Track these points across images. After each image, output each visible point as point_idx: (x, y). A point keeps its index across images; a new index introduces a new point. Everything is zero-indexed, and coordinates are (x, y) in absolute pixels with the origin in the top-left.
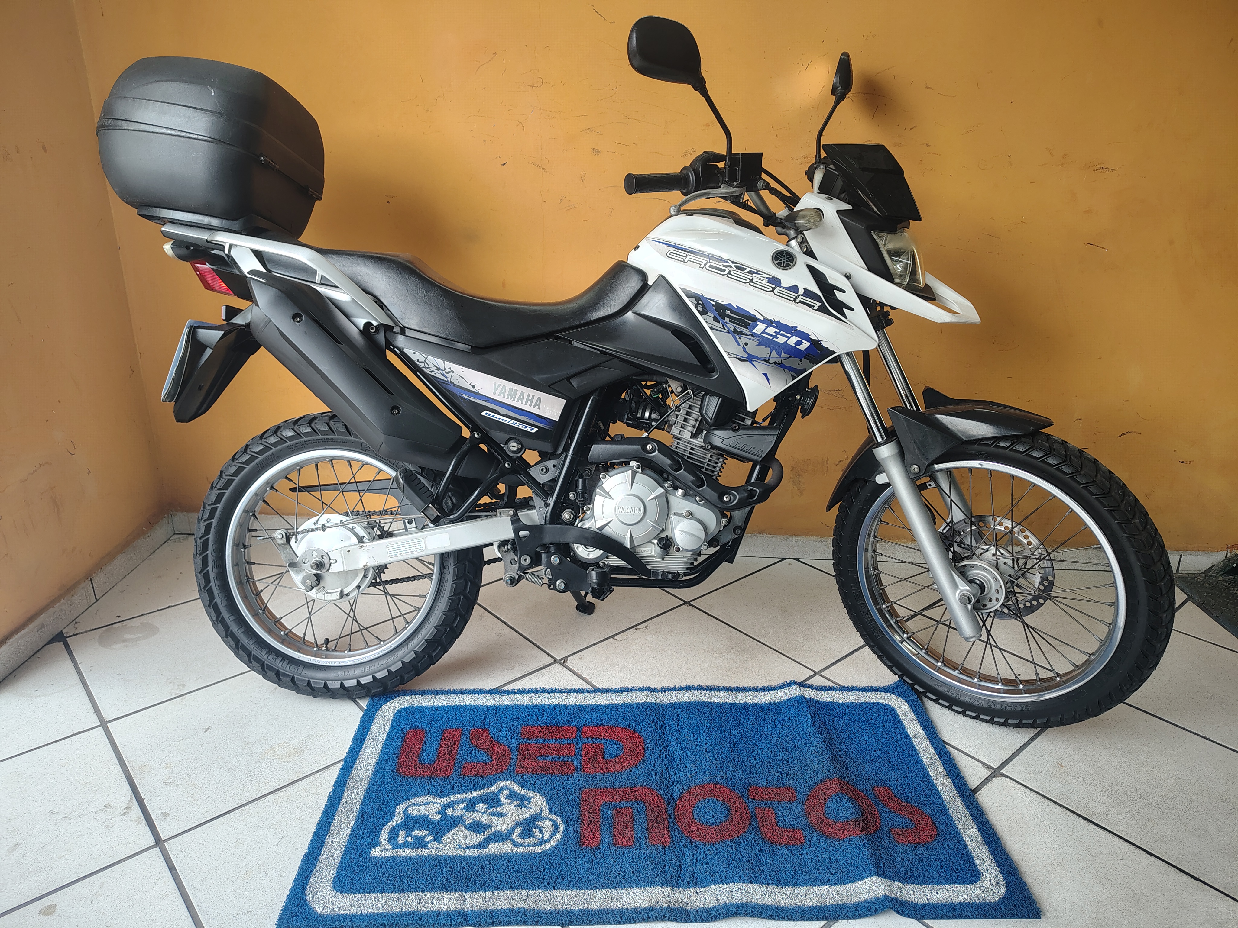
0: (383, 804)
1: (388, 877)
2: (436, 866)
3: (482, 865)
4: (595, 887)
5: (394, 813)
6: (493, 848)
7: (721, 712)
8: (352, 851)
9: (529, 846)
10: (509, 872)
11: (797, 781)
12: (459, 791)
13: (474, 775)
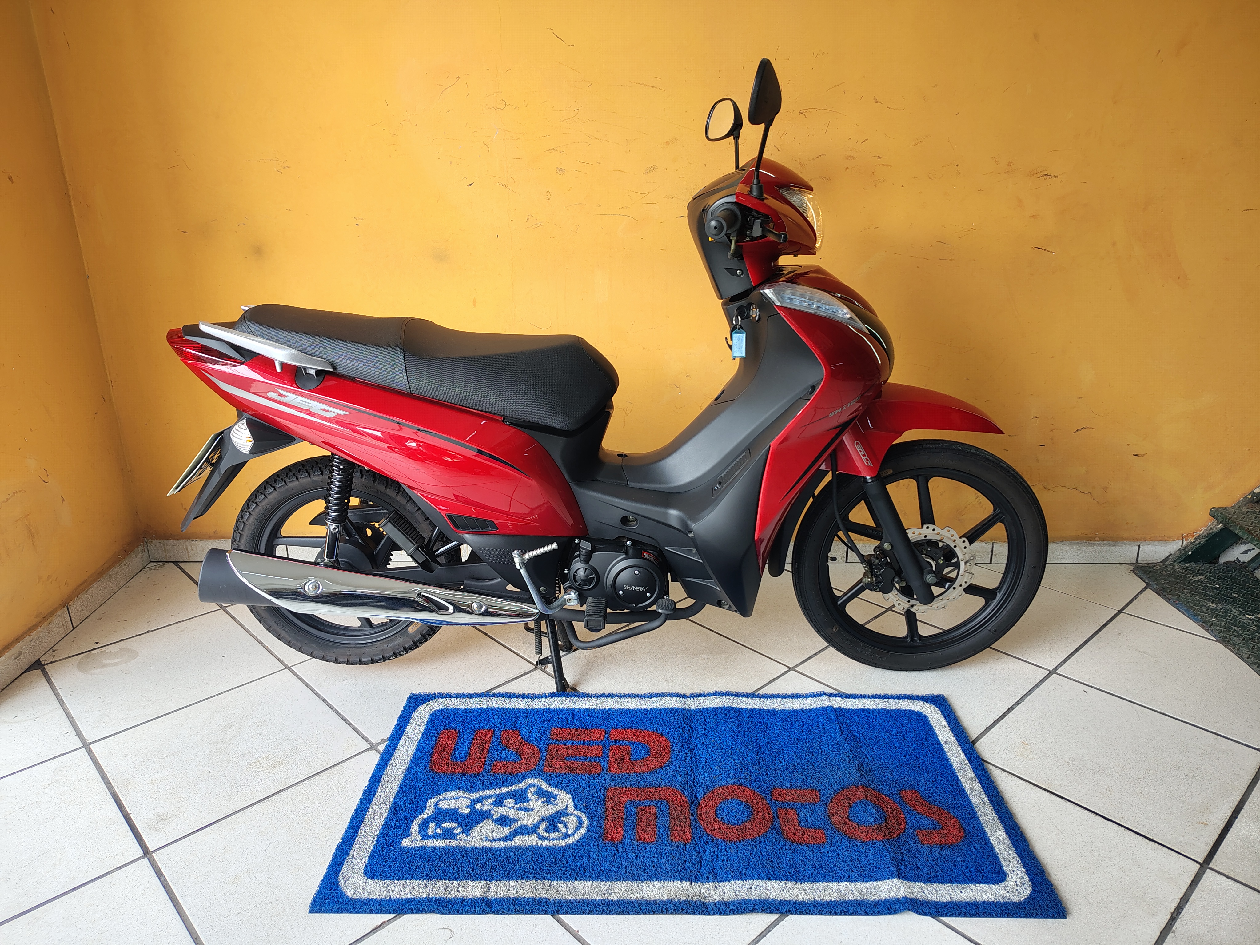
0: (415, 798)
1: (417, 866)
2: (463, 856)
3: (507, 857)
4: (616, 879)
5: (425, 807)
6: (518, 841)
7: (749, 717)
8: (384, 841)
9: (553, 839)
10: (533, 864)
11: (821, 783)
12: (488, 787)
13: (503, 772)
